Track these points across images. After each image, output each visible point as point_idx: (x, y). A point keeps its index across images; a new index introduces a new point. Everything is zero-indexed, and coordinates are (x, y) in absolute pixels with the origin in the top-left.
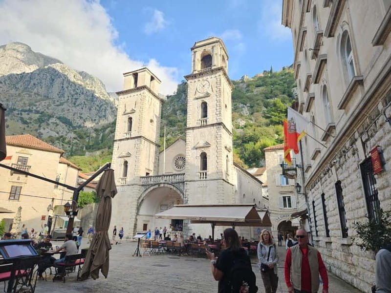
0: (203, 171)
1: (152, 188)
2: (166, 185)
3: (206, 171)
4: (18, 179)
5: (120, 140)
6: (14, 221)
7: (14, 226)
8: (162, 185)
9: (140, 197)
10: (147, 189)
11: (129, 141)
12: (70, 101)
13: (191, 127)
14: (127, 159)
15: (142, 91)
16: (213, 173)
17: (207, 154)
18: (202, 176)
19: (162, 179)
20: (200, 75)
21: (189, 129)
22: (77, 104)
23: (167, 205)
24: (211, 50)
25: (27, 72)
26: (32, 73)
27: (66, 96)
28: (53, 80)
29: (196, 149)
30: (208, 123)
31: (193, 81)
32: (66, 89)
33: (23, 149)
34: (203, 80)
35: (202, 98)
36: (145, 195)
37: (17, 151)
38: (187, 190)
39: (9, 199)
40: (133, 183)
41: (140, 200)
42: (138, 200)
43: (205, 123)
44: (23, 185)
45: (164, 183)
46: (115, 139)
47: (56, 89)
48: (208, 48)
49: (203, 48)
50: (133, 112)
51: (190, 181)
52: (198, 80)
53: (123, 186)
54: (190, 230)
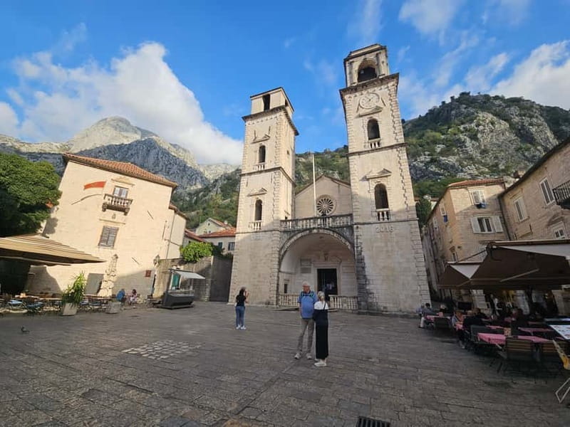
0: (382, 210)
1: (299, 235)
2: (321, 231)
3: (387, 209)
4: (114, 217)
5: (250, 174)
6: (105, 277)
7: (104, 284)
8: (315, 231)
9: (282, 248)
10: (292, 237)
11: (263, 174)
12: (164, 170)
13: (355, 151)
14: (260, 198)
15: (278, 115)
16: (399, 212)
17: (387, 186)
18: (381, 217)
19: (314, 223)
20: (363, 87)
21: (353, 154)
22: (170, 173)
23: (310, 260)
24: (375, 59)
25: (126, 143)
26: (129, 144)
27: (160, 165)
28: (149, 151)
29: (368, 180)
30: (382, 146)
31: (353, 96)
32: (161, 160)
33: (123, 176)
34: (368, 92)
35: (369, 114)
36: (289, 244)
37: (114, 179)
38: (359, 237)
39: (99, 244)
40: (272, 228)
41: (283, 252)
42: (280, 251)
43: (377, 145)
44: (120, 226)
45: (318, 228)
46: (243, 173)
47: (151, 159)
48: (371, 57)
49: (363, 57)
50: (267, 138)
51: (364, 224)
52: (360, 93)
53: (256, 232)
54: (371, 293)
